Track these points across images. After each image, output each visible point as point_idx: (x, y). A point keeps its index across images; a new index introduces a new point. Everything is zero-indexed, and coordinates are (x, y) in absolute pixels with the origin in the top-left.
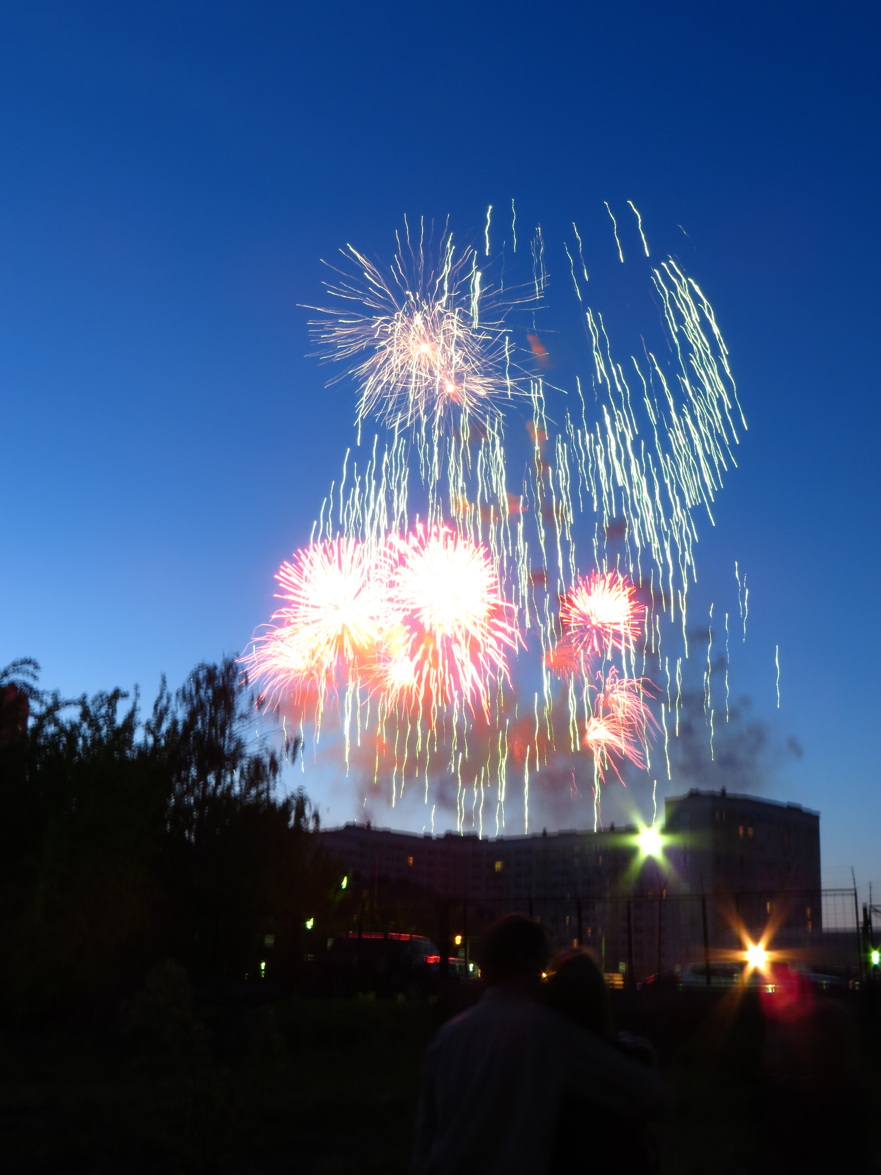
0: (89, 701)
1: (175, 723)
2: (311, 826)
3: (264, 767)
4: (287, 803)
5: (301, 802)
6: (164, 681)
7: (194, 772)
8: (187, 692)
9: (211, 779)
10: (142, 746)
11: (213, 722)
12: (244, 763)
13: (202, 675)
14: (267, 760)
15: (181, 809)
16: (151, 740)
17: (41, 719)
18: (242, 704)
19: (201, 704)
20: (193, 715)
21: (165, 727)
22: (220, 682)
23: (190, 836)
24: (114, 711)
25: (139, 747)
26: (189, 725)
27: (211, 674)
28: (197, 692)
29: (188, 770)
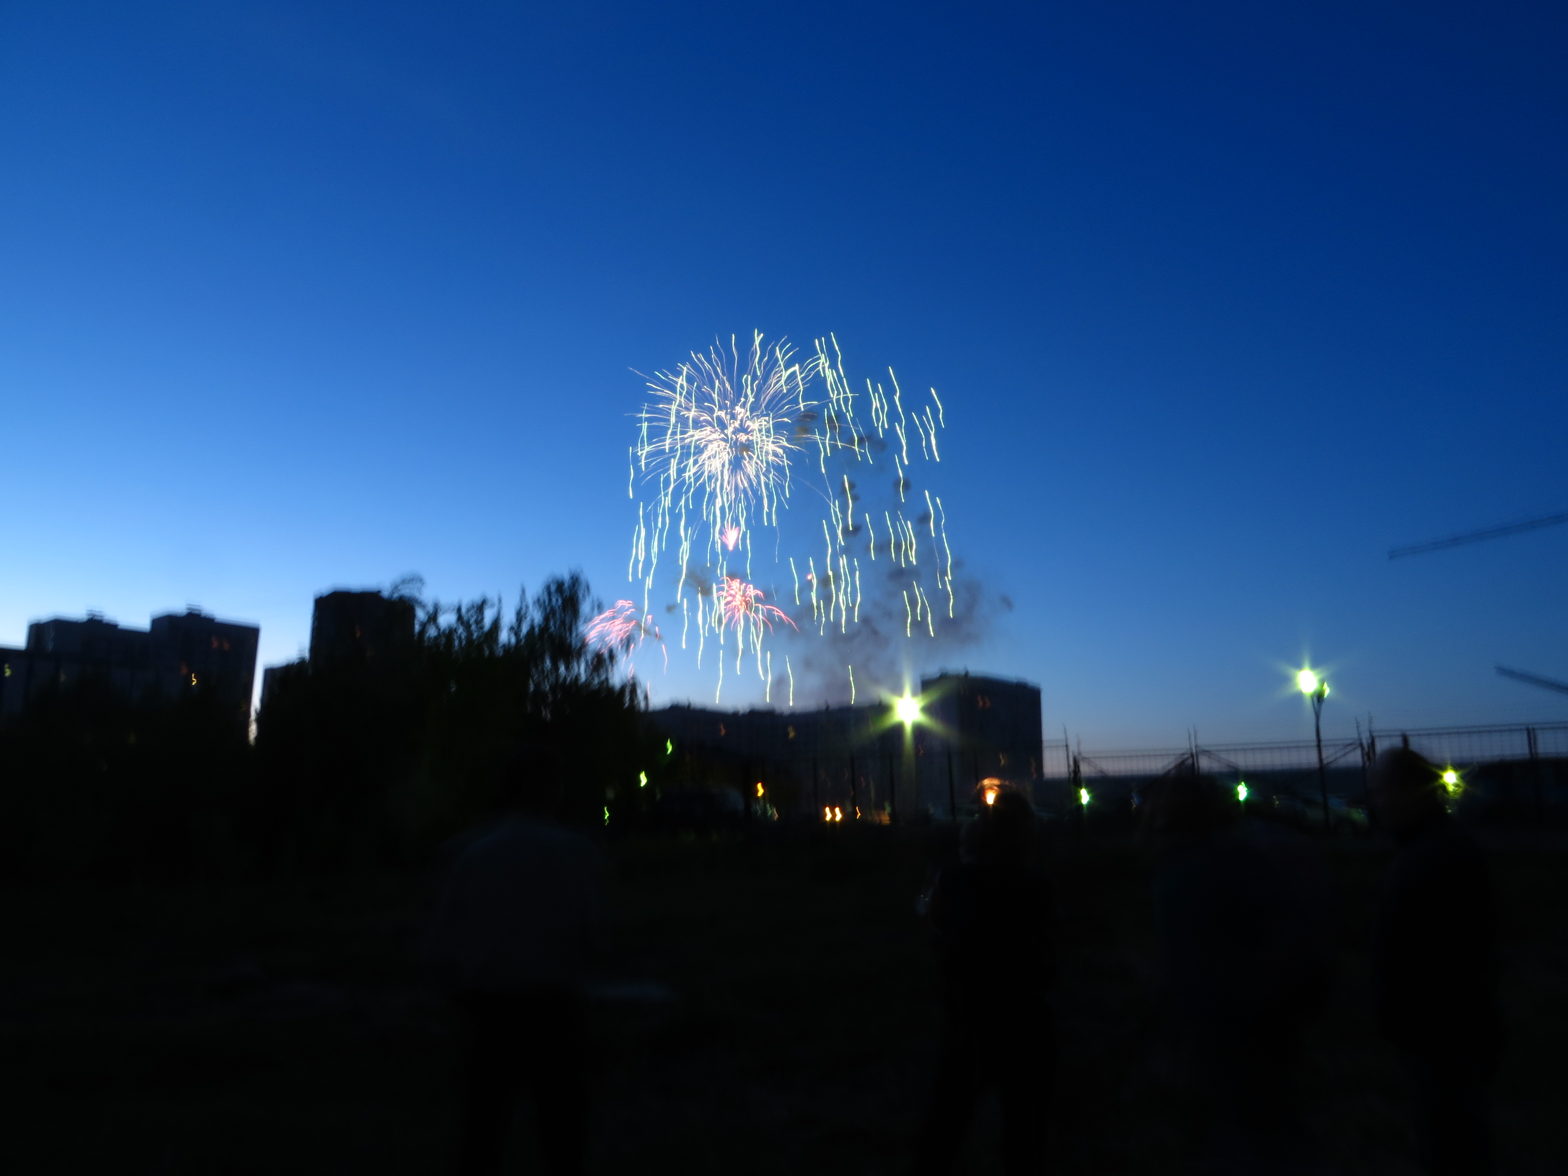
0: (464, 610)
1: (532, 628)
2: (642, 705)
3: (605, 660)
4: (623, 688)
5: (633, 687)
6: (523, 592)
7: (548, 663)
8: (542, 600)
9: (562, 669)
10: (507, 645)
11: (563, 623)
12: (589, 657)
13: (553, 588)
14: (606, 655)
15: (539, 694)
16: (513, 640)
17: (424, 626)
18: (585, 607)
19: (553, 611)
20: (546, 619)
21: (525, 629)
22: (567, 593)
23: (547, 714)
24: (482, 619)
25: (504, 645)
26: (544, 628)
27: (560, 586)
28: (550, 600)
29: (543, 661)
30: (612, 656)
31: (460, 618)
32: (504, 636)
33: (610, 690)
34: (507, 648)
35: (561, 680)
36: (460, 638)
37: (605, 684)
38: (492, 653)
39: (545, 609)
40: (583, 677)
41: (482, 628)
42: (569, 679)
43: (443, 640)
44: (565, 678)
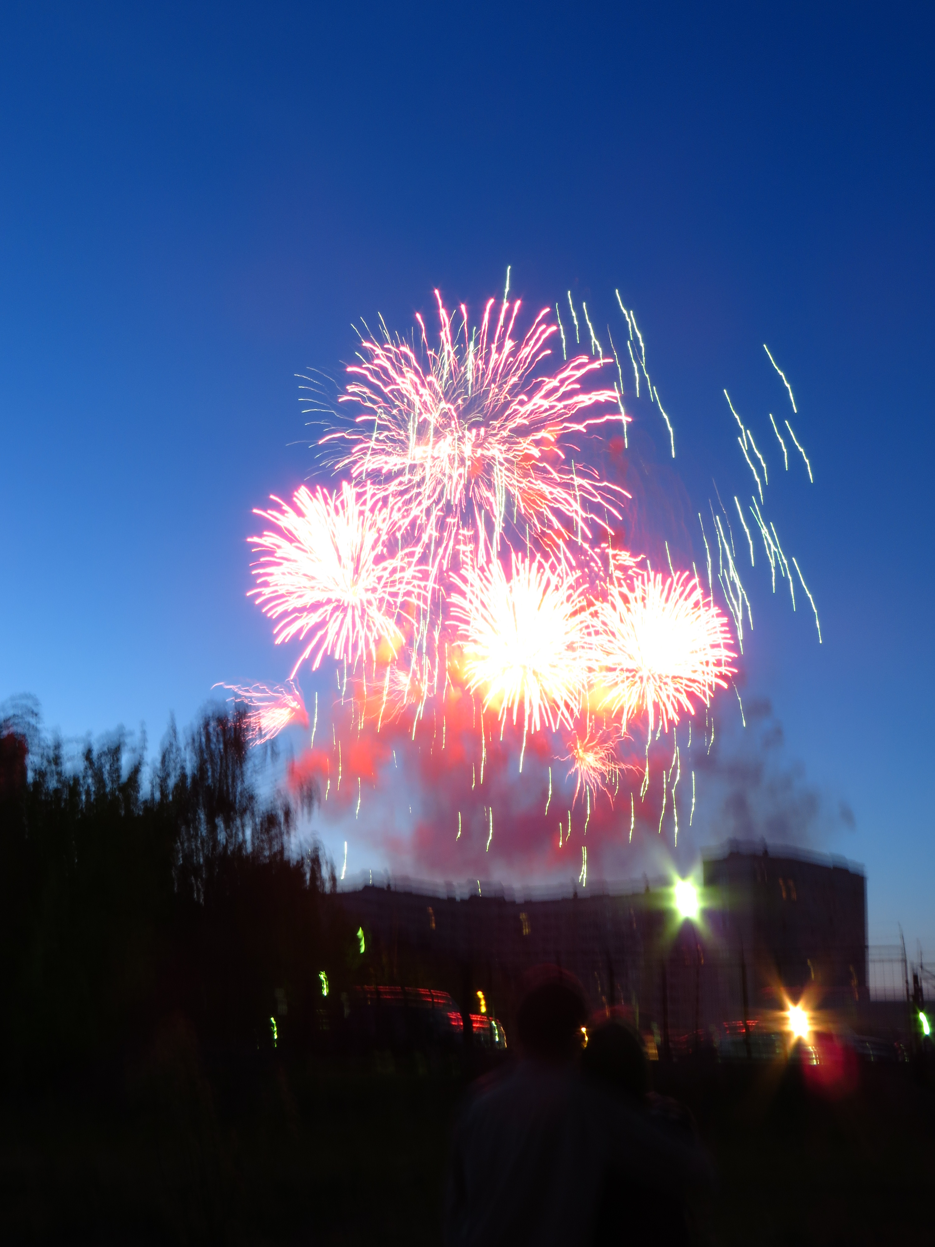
0: (95, 754)
2: (328, 886)
3: (278, 819)
4: (302, 861)
5: (315, 858)
8: (197, 740)
9: (222, 832)
10: (149, 800)
11: (225, 769)
12: (258, 816)
15: (190, 868)
16: (157, 794)
17: (40, 774)
19: (211, 756)
21: (173, 779)
25: (145, 802)
26: (199, 779)
33: (285, 864)
34: (149, 805)
35: (220, 848)
36: (88, 793)
37: (279, 858)
38: (129, 811)
39: (201, 751)
40: (249, 847)
41: (119, 777)
42: (231, 848)
43: (65, 795)
44: (225, 847)
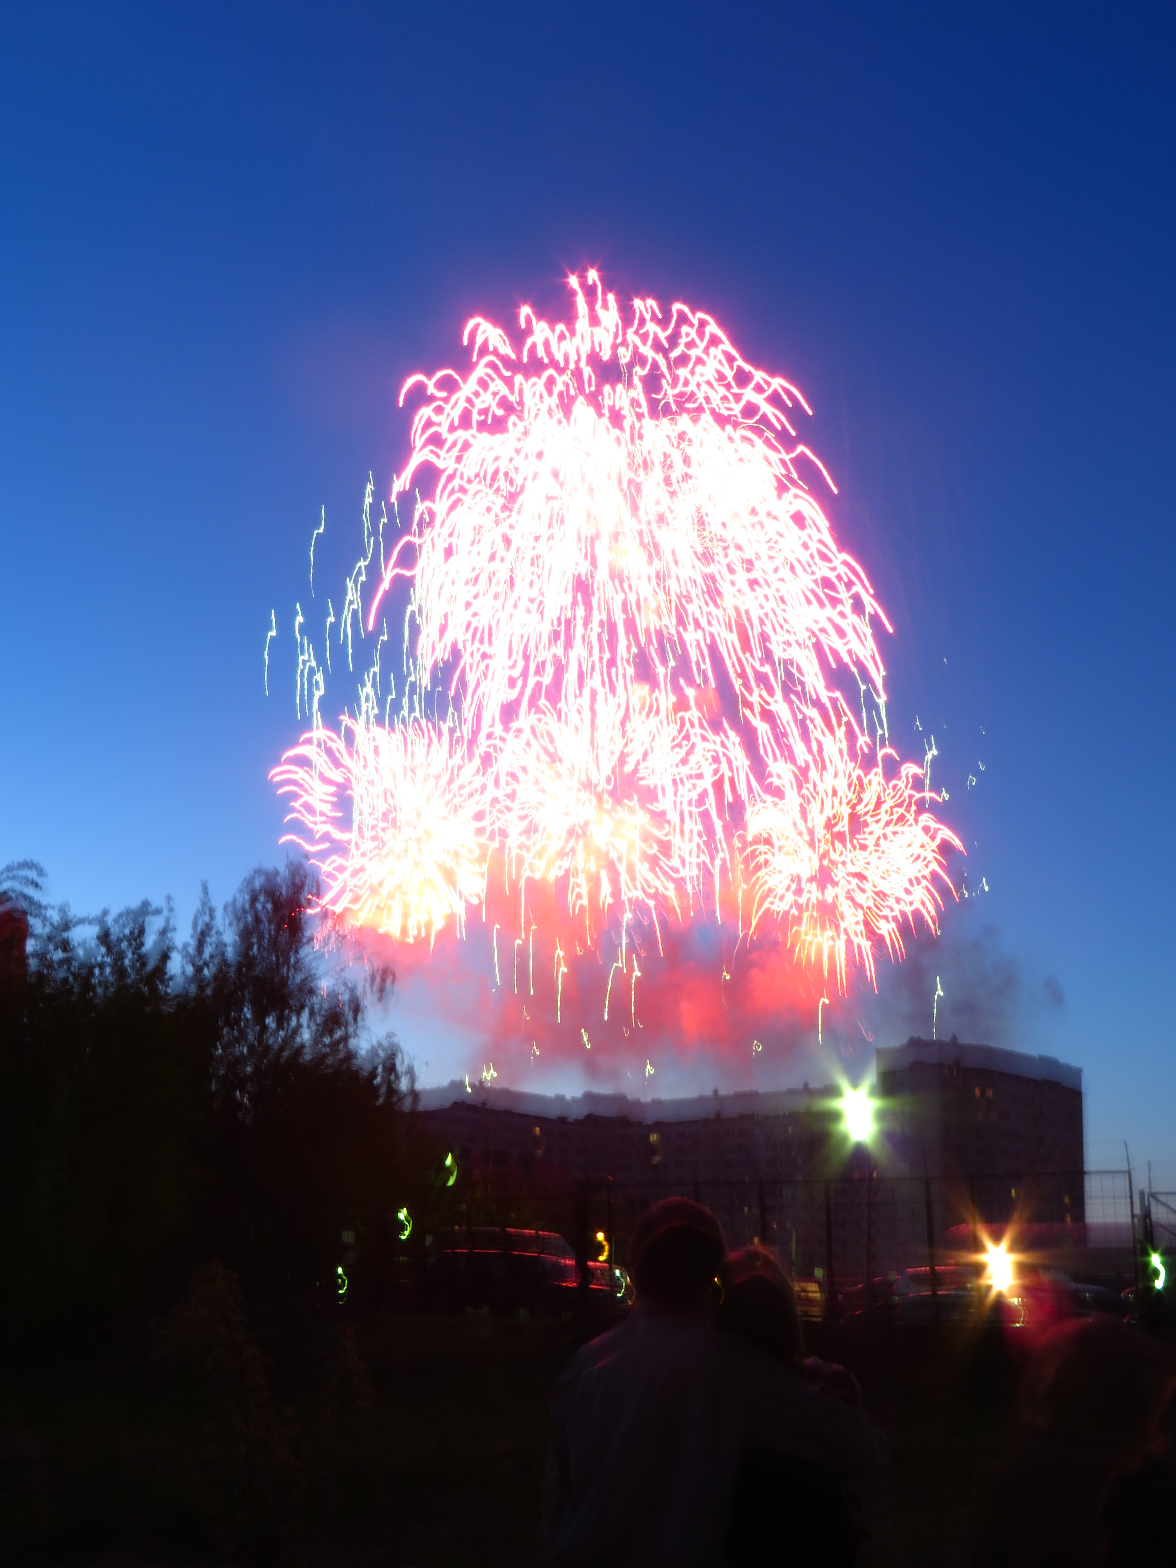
0: (110, 918)
1: (221, 946)
2: (407, 1104)
3: (342, 1009)
6: (206, 891)
7: (247, 1013)
8: (238, 906)
9: (271, 1022)
11: (273, 946)
12: (315, 1003)
13: (258, 883)
14: (345, 998)
15: (231, 1062)
16: (190, 970)
17: (45, 941)
19: (257, 921)
20: (246, 937)
21: (208, 952)
22: (282, 893)
24: (143, 931)
27: (271, 882)
28: (253, 906)
29: (240, 1010)
30: (357, 1009)
31: (104, 938)
32: (177, 966)
35: (273, 1056)
36: (105, 985)
37: (345, 1067)
38: (156, 1009)
40: (308, 1053)
41: (144, 965)
43: (76, 988)
44: (279, 1054)
